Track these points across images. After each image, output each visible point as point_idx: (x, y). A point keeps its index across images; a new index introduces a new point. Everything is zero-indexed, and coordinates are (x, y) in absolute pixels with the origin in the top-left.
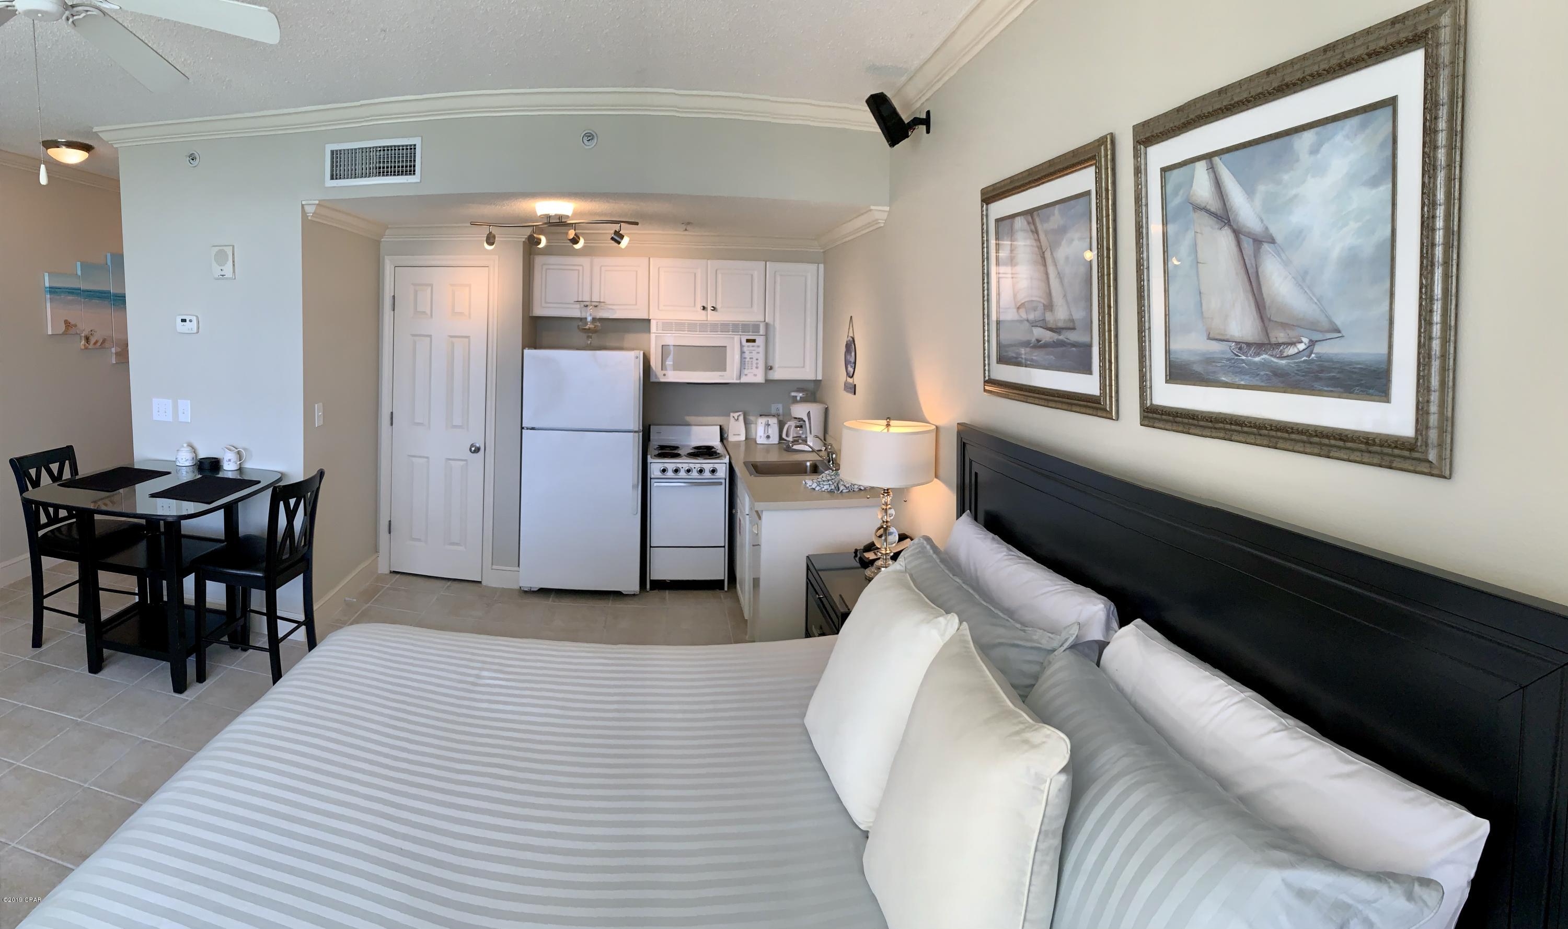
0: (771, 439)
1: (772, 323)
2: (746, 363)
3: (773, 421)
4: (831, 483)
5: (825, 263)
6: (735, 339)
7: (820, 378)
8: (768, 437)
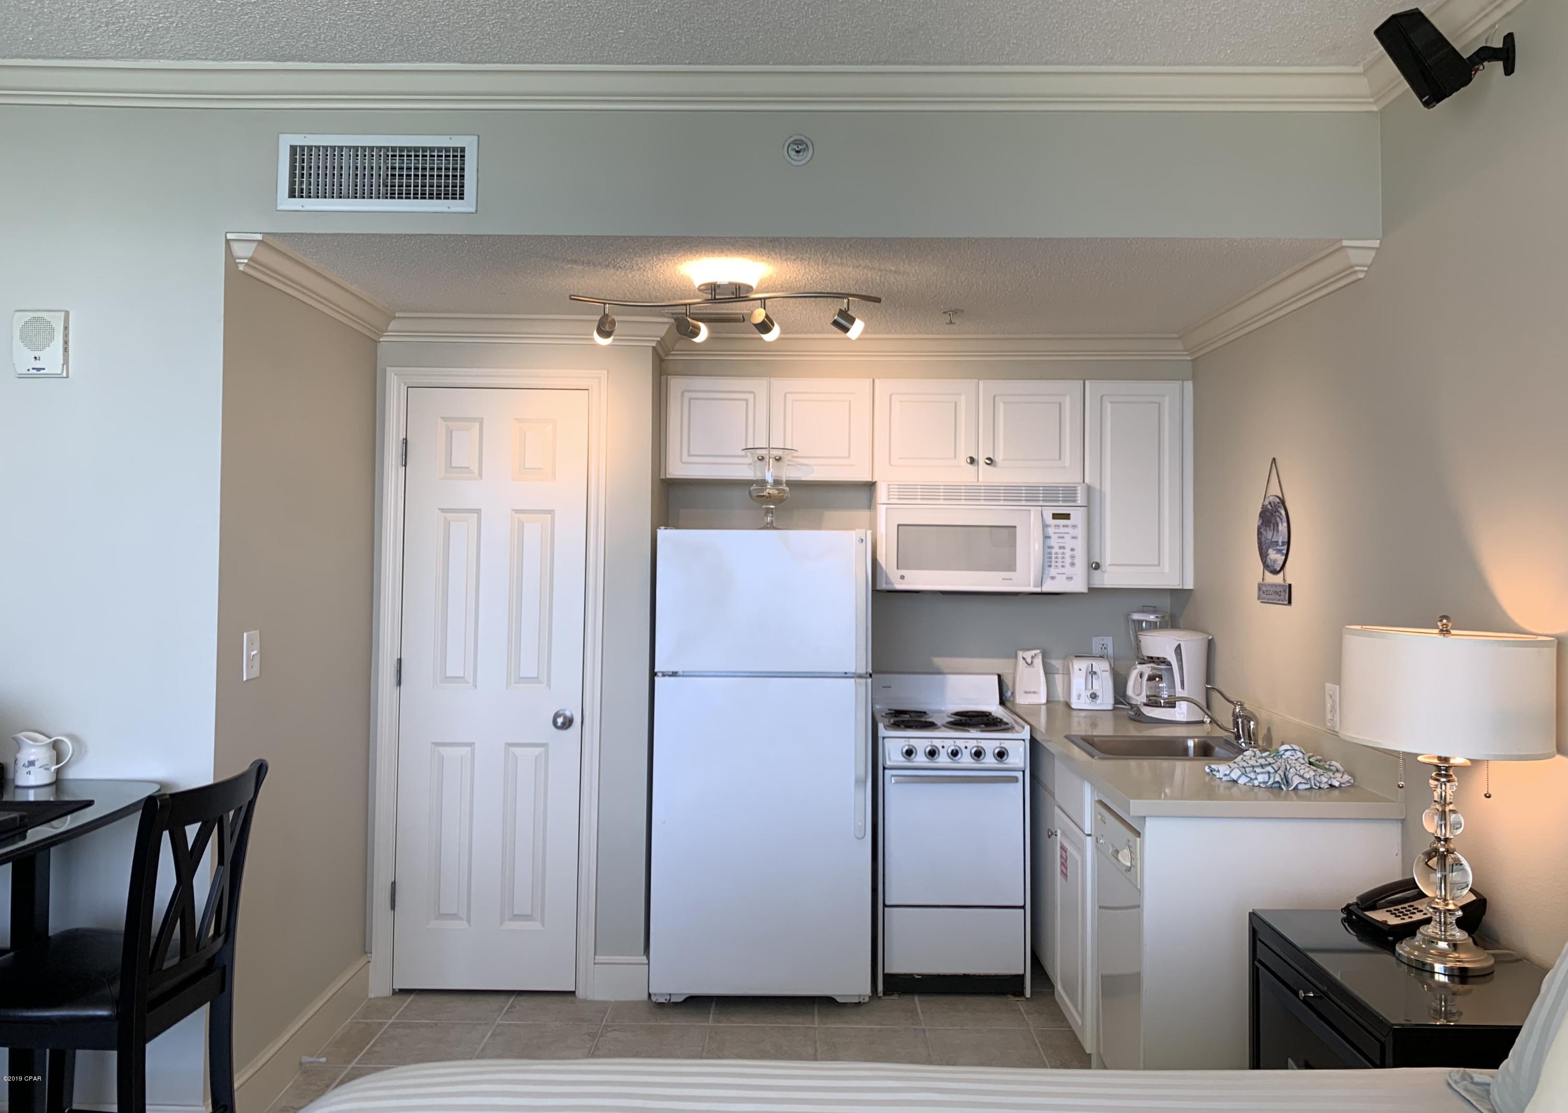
0: (1099, 701)
1: (1097, 486)
2: (1053, 556)
3: (1102, 667)
5: (1195, 378)
6: (1032, 513)
7: (1189, 585)
8: (1094, 696)
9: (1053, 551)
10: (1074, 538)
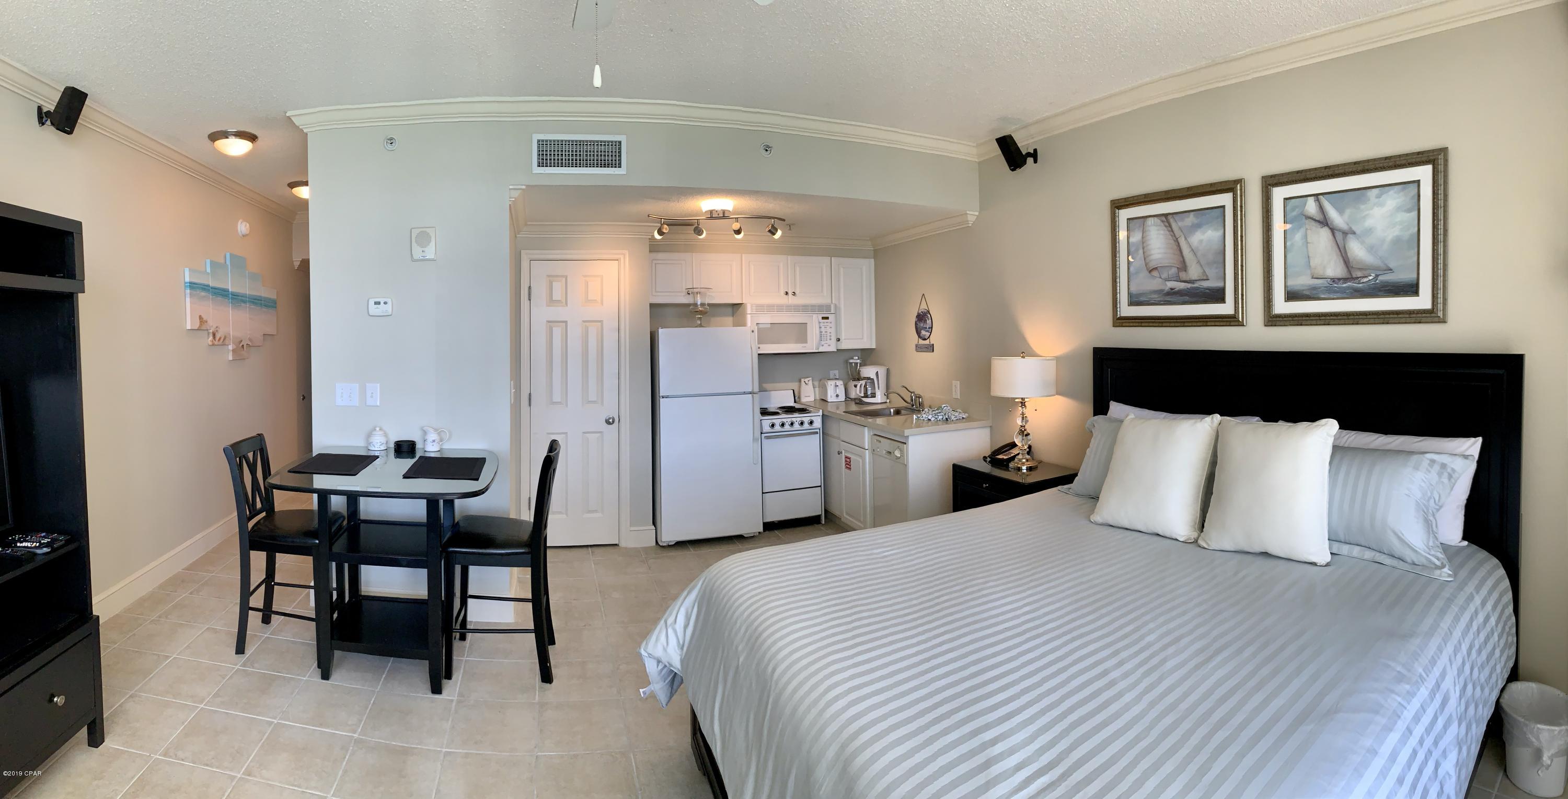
0: (839, 398)
1: (838, 305)
2: (823, 335)
5: (874, 258)
6: (814, 317)
7: (874, 346)
8: (837, 396)
9: (823, 333)
10: (831, 328)
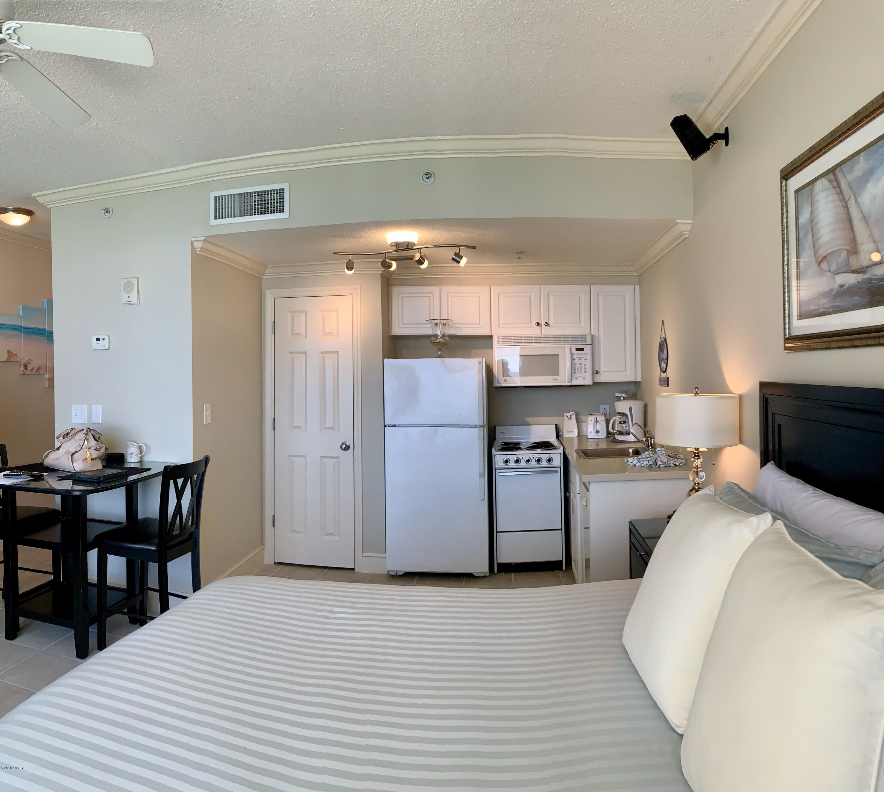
0: (600, 434)
1: (597, 335)
2: (576, 368)
3: (601, 419)
4: (650, 459)
5: (640, 285)
6: (566, 348)
7: (639, 380)
8: (597, 432)
9: (576, 366)
10: (586, 359)
